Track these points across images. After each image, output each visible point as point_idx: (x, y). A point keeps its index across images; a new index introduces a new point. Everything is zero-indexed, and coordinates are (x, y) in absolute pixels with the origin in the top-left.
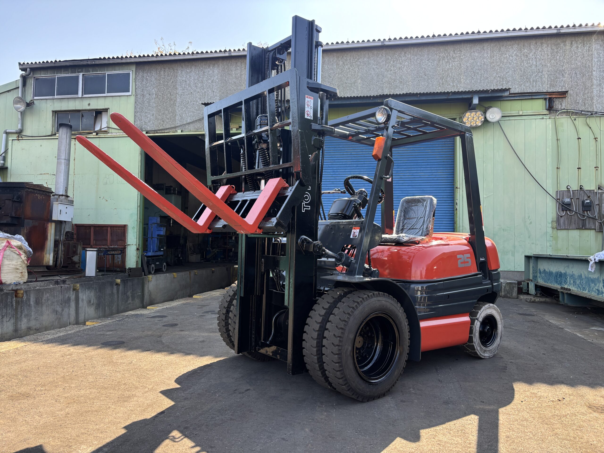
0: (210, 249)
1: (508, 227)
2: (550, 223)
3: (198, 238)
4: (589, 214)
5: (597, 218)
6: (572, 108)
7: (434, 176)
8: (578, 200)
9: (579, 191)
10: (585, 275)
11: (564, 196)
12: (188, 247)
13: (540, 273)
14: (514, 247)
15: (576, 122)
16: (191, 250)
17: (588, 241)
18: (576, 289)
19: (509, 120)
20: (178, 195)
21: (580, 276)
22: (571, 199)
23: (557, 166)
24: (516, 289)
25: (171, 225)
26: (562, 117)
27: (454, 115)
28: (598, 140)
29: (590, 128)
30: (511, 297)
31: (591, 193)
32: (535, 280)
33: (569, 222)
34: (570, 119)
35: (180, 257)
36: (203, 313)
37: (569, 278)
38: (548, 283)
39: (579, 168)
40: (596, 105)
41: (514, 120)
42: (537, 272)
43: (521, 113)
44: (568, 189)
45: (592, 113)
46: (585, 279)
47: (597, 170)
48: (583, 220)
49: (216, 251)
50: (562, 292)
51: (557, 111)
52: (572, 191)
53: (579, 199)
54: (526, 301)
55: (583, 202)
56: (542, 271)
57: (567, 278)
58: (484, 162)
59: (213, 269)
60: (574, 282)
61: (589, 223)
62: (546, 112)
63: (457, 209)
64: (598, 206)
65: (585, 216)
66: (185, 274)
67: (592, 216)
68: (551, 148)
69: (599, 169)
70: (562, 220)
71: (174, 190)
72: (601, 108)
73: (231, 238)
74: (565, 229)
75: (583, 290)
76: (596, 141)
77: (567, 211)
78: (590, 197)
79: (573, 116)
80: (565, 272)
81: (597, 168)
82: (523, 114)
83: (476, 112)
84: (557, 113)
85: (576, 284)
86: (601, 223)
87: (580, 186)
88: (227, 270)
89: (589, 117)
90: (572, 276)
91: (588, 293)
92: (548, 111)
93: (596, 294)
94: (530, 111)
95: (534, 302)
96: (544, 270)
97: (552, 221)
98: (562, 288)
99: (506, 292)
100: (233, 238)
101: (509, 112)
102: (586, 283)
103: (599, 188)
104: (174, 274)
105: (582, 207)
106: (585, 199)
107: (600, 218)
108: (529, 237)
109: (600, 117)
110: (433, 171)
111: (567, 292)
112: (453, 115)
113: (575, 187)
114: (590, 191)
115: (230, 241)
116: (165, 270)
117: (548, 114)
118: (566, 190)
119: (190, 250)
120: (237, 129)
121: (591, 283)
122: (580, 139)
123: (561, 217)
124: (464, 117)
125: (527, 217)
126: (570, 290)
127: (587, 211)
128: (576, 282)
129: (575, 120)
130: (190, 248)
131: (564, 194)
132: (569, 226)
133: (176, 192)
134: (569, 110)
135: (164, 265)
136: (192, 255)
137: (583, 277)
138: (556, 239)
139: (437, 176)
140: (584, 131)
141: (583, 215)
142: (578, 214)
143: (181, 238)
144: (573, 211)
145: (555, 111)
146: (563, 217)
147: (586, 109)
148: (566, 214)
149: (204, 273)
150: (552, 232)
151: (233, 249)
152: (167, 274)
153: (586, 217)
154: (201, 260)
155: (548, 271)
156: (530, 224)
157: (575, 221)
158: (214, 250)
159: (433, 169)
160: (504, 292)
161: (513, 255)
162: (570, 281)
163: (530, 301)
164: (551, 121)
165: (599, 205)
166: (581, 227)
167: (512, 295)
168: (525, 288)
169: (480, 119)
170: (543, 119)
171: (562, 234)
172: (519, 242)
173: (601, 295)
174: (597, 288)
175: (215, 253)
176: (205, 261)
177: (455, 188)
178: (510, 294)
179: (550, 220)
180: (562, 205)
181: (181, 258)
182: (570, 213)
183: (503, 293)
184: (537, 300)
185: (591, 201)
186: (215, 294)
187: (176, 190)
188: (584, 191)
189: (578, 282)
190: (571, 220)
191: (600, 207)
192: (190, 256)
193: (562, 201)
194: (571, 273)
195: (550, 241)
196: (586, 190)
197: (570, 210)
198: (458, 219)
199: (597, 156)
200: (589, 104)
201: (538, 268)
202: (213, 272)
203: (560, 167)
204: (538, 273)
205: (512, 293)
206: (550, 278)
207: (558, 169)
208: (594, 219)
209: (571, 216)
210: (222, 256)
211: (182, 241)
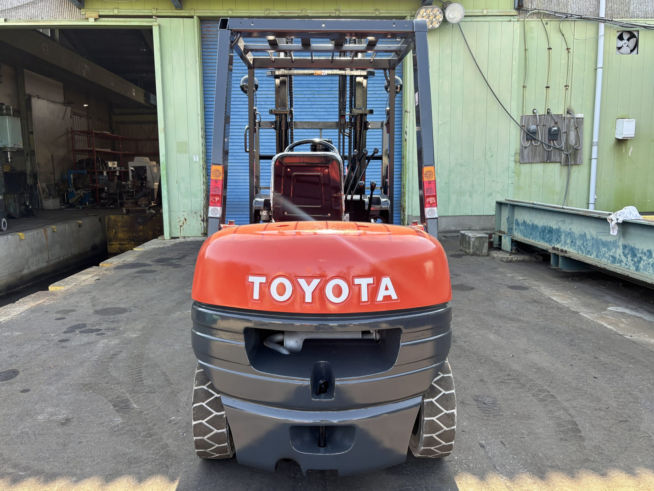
0: (72, 190)
1: (466, 162)
2: (512, 156)
3: (53, 175)
4: (555, 144)
5: (563, 149)
6: (544, 8)
7: (378, 96)
8: (544, 127)
9: (546, 116)
10: (591, 235)
11: (529, 122)
12: (41, 189)
13: (518, 224)
14: (473, 186)
15: (548, 27)
16: (45, 193)
17: (552, 176)
18: (574, 251)
19: (471, 21)
20: (13, 116)
21: (583, 237)
22: (537, 126)
23: (524, 84)
24: (486, 245)
25: (9, 160)
26: (532, 19)
27: (404, 12)
28: (571, 51)
29: (563, 35)
30: (480, 254)
31: (559, 118)
32: (510, 233)
33: (533, 155)
34: (541, 22)
35: (28, 206)
36: (65, 332)
37: (563, 235)
38: (529, 238)
39: (547, 87)
40: (571, 6)
41: (477, 21)
42: (513, 223)
43: (485, 13)
44: (534, 113)
45: (567, 16)
46: (591, 241)
47: (567, 89)
48: (548, 151)
49: (81, 192)
50: (555, 253)
51: (527, 11)
52: (539, 116)
53: (545, 125)
54: (502, 260)
55: (550, 129)
56: (520, 222)
57: (561, 235)
58: (439, 77)
59: (80, 222)
60: (572, 242)
61: (554, 155)
62: (514, 12)
63: (406, 140)
64: (565, 134)
65: (551, 146)
66: (38, 233)
67: (558, 147)
68: (517, 60)
69: (569, 88)
70: (526, 152)
71: (8, 109)
72: (576, 10)
73: (102, 173)
74: (529, 163)
75: (588, 254)
76: (569, 52)
77: (532, 140)
78: (558, 124)
79: (544, 20)
80: (557, 228)
81: (567, 87)
82: (488, 14)
83: (433, 8)
84: (527, 14)
85: (575, 245)
86: (567, 155)
87: (548, 109)
88: (100, 220)
89: (563, 21)
90: (570, 234)
91: (595, 258)
92: (517, 11)
93: (609, 262)
94: (496, 11)
95: (511, 261)
96: (524, 222)
97: (515, 153)
98: (554, 248)
99: (475, 249)
100: (105, 174)
101: (472, 11)
102: (593, 245)
103: (568, 112)
104: (21, 234)
105: (548, 136)
106: (552, 126)
107: (567, 149)
108: (489, 174)
109: (575, 21)
110: (377, 89)
111: (563, 254)
112: (402, 12)
113: (541, 111)
114: (558, 115)
115: (101, 177)
116: (6, 228)
117: (516, 15)
118: (532, 114)
119: (43, 193)
120: (96, 20)
121: (601, 247)
122: (551, 49)
123: (525, 147)
124: (417, 14)
125: (487, 149)
126: (566, 252)
127: (553, 140)
128: (576, 242)
129: (547, 24)
130: (44, 191)
131: (529, 119)
132: (533, 159)
133: (10, 112)
134: (541, 11)
135: (2, 222)
136: (46, 199)
137: (587, 238)
138: (518, 174)
139: (381, 96)
140: (556, 39)
141: (549, 146)
142: (544, 145)
143: (28, 177)
144: (539, 141)
145: (525, 11)
146: (527, 148)
147: (559, 10)
148: (531, 144)
149: (67, 228)
150: (515, 167)
151: (106, 188)
152: (10, 236)
153: (552, 148)
154: (61, 205)
155: (530, 224)
156: (491, 157)
157: (540, 153)
158: (79, 192)
159: (376, 85)
160: (473, 248)
161: (471, 196)
162: (566, 240)
163: (507, 260)
164: (519, 25)
165: (566, 132)
166: (546, 159)
167: (482, 252)
168: (496, 242)
169: (437, 18)
170: (510, 21)
171: (526, 168)
172: (478, 180)
173: (619, 265)
174: (611, 254)
175: (81, 196)
176: (67, 207)
177: (404, 112)
178: (479, 251)
179: (513, 153)
180: (527, 133)
181: (30, 207)
182: (535, 144)
183: (471, 251)
184: (514, 259)
185: (558, 128)
186: (84, 281)
187: (10, 109)
188: (552, 116)
189: (579, 243)
190: (535, 152)
191: (567, 135)
192: (44, 201)
193: (527, 128)
194: (568, 230)
195: (512, 177)
196: (555, 115)
197: (535, 139)
198: (407, 152)
199: (569, 71)
200: (563, 4)
201: (515, 218)
202: (80, 226)
203: (527, 85)
204: (514, 225)
205: (481, 249)
206: (534, 232)
207: (524, 89)
208: (560, 150)
209: (535, 147)
210: (90, 199)
211: (30, 181)
